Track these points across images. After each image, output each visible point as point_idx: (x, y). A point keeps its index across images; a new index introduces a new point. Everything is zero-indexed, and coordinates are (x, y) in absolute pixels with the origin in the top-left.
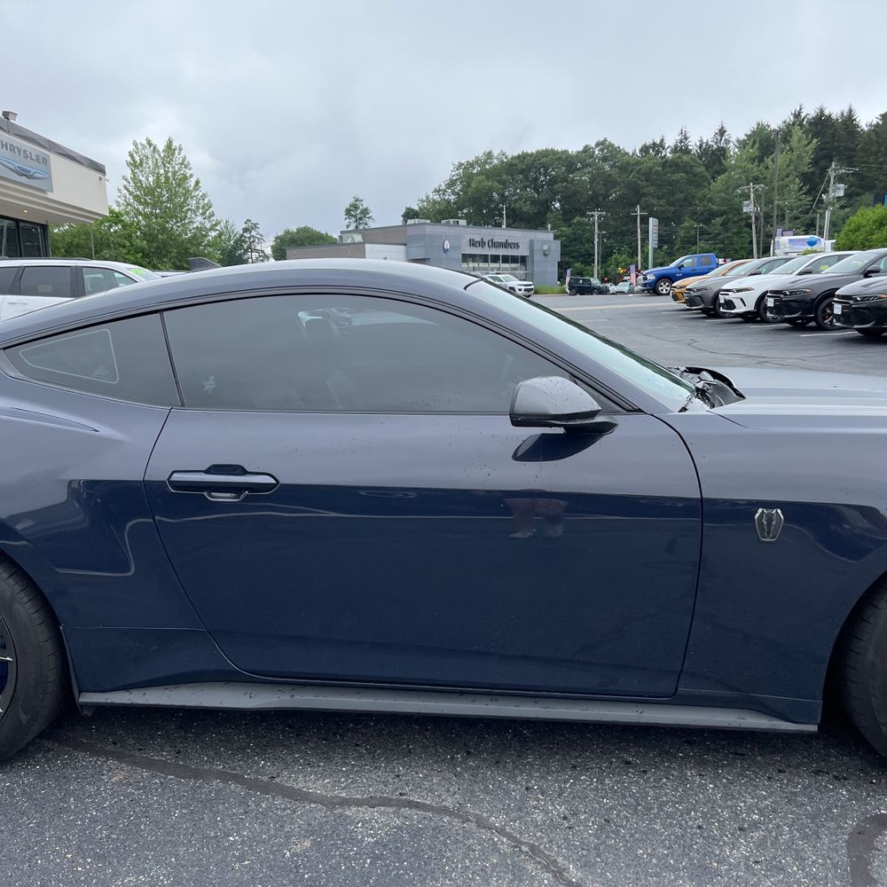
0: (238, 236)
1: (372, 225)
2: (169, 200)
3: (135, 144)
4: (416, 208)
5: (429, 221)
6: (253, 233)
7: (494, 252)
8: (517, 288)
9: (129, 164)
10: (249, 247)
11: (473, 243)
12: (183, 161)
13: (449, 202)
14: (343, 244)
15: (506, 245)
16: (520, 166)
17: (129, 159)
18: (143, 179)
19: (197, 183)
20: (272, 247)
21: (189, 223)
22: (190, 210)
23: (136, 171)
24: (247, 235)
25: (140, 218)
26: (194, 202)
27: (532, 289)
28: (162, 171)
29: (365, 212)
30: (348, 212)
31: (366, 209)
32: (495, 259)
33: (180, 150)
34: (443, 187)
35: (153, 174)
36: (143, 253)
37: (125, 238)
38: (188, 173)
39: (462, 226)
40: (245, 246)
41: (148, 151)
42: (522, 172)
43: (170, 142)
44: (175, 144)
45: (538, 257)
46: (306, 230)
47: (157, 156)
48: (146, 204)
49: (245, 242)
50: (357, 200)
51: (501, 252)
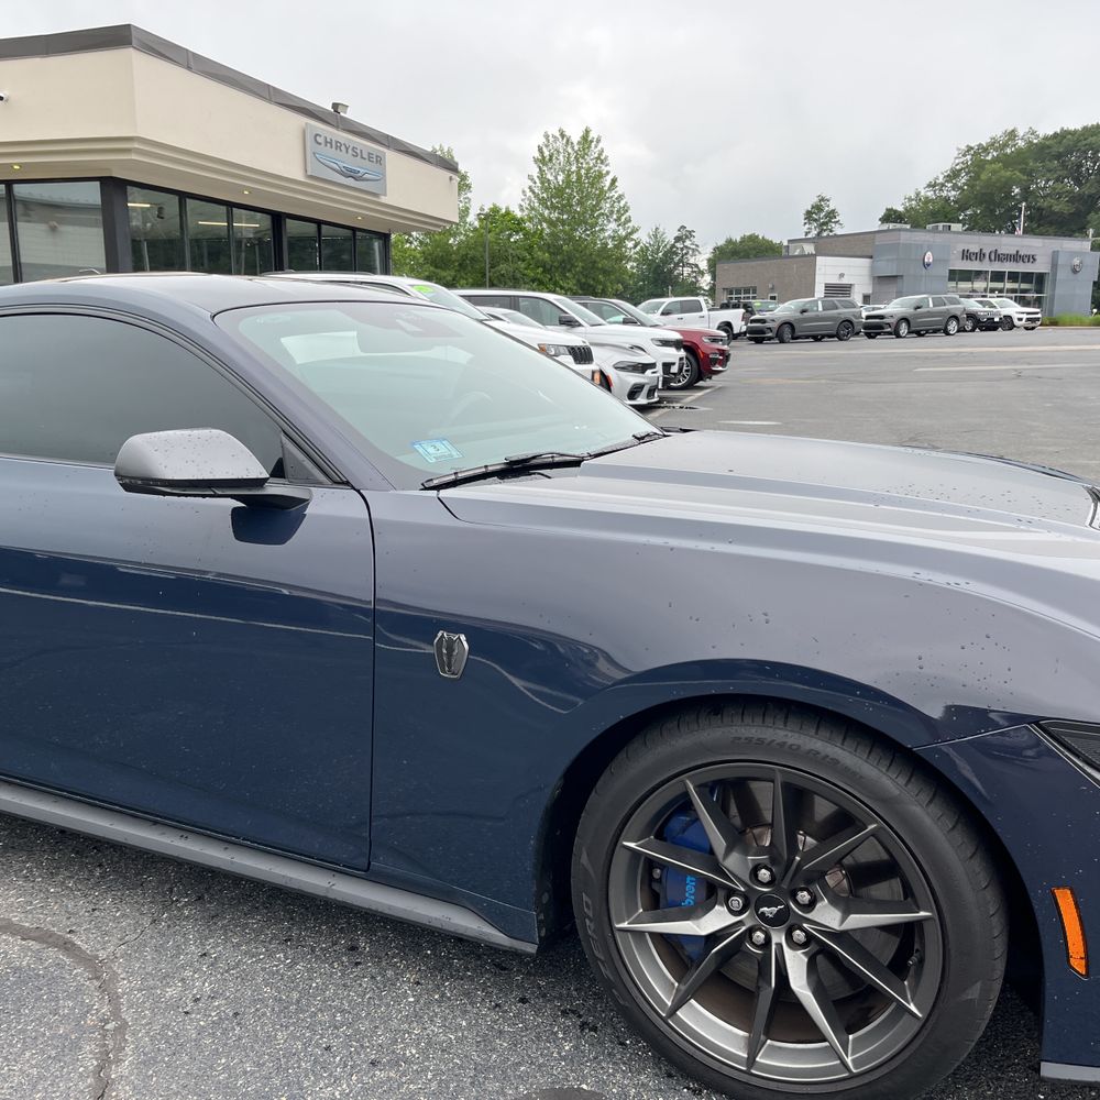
0: (668, 247)
1: (838, 231)
2: (580, 203)
3: (547, 136)
4: (901, 209)
5: (908, 227)
6: (688, 243)
7: (998, 267)
8: (1015, 317)
9: (536, 160)
10: (681, 260)
11: (966, 255)
12: (600, 154)
13: (947, 199)
14: (788, 257)
15: (1016, 257)
16: (1055, 150)
17: (537, 155)
18: (551, 178)
19: (614, 181)
20: (709, 260)
21: (600, 231)
22: (603, 214)
23: (545, 168)
24: (679, 245)
25: (545, 225)
26: (608, 205)
27: (1038, 319)
28: (574, 168)
29: (832, 214)
30: (809, 216)
31: (833, 211)
32: (998, 276)
33: (598, 141)
34: (941, 180)
35: (563, 172)
36: (544, 267)
37: (526, 249)
38: (604, 169)
39: (955, 232)
40: (676, 260)
41: (560, 144)
42: (1058, 156)
43: (587, 132)
44: (593, 135)
45: (1063, 274)
46: (753, 238)
47: (570, 150)
48: (553, 207)
49: (677, 254)
50: (822, 200)
51: (1008, 267)
